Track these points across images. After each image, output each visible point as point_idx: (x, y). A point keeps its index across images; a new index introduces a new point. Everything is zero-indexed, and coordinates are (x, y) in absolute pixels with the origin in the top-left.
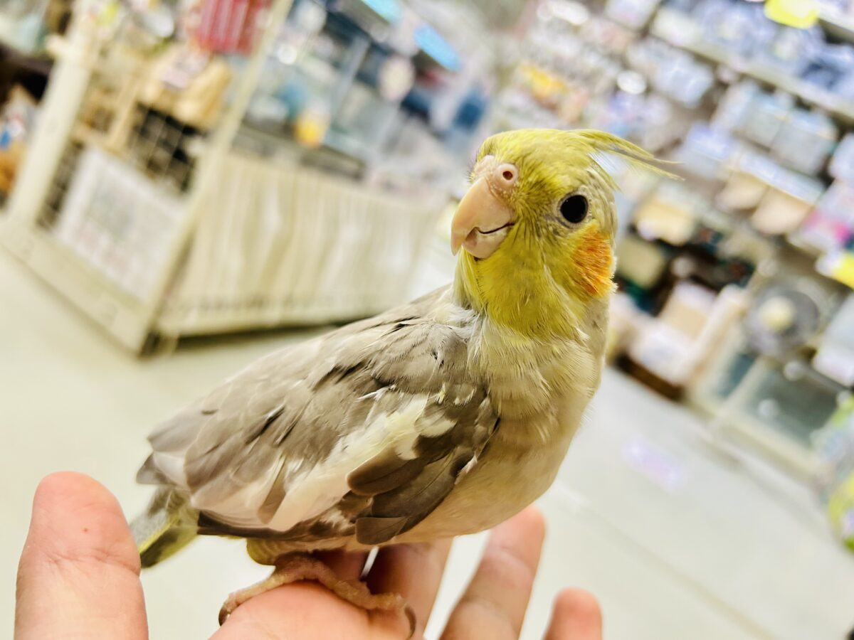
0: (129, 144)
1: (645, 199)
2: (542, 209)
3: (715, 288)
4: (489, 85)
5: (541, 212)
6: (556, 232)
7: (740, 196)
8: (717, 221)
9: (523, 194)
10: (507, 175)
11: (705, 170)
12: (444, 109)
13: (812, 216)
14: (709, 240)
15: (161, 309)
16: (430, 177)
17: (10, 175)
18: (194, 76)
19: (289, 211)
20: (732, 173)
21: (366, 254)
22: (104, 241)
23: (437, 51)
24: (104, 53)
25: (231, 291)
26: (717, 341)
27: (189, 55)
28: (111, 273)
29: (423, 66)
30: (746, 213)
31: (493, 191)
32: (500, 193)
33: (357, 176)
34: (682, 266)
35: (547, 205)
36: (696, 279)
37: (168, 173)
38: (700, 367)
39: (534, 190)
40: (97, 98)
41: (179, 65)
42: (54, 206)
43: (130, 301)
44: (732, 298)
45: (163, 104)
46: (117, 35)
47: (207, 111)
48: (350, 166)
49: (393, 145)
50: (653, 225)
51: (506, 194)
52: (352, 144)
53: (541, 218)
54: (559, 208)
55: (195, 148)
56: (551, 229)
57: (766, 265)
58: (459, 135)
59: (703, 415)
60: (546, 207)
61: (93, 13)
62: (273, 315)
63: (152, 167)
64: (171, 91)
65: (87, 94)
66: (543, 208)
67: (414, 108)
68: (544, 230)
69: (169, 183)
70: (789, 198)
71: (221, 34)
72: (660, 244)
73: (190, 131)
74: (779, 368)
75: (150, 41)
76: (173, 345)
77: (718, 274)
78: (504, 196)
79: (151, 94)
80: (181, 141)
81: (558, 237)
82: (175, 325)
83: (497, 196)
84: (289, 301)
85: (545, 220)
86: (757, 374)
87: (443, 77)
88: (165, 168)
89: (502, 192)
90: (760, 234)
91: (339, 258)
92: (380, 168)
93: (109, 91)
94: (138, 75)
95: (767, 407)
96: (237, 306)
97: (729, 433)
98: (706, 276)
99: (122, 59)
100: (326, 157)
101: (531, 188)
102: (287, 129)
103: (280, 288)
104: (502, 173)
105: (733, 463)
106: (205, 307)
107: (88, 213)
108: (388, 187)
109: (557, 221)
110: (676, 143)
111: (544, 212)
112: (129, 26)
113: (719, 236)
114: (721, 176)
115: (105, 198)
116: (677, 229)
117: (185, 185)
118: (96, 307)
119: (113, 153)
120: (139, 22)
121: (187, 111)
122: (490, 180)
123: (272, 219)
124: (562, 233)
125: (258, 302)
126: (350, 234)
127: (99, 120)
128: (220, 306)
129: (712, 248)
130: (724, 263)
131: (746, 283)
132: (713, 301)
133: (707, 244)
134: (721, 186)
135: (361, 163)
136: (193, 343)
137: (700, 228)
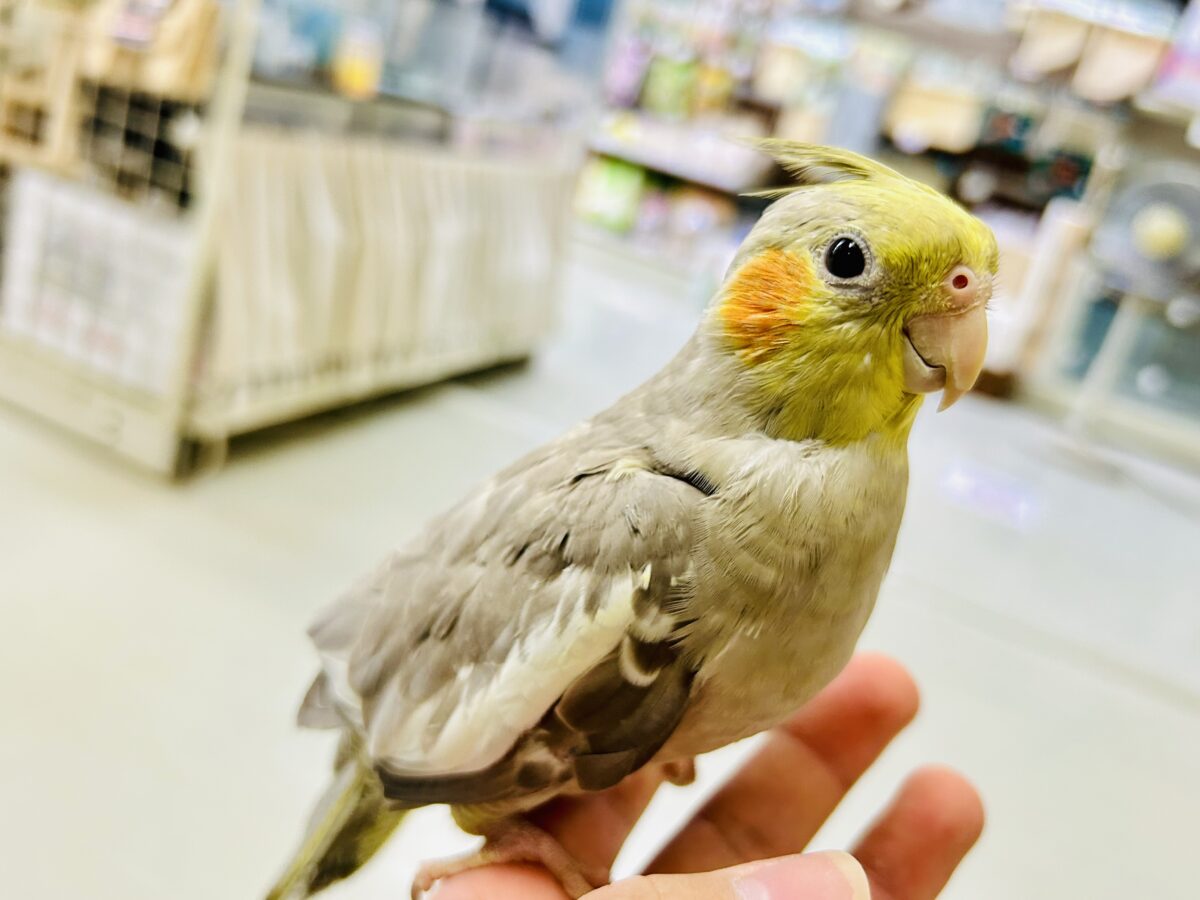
1: (896, 90)
3: (1033, 209)
7: (1047, 50)
8: (1019, 101)
13: (1169, 59)
14: (1011, 133)
15: (191, 402)
16: (552, 117)
19: (350, 213)
20: (1028, 16)
21: (480, 257)
22: (79, 315)
25: (290, 354)
26: (1053, 290)
28: (100, 361)
30: (1062, 77)
33: (441, 137)
34: (976, 184)
36: (1001, 201)
37: (152, 185)
38: (1034, 338)
40: (12, 90)
41: (133, 7)
43: (141, 398)
44: (1064, 219)
45: (121, 77)
47: (193, 71)
48: (427, 120)
49: (483, 78)
50: (916, 128)
52: (420, 84)
55: (185, 133)
57: (1109, 154)
58: (583, 39)
59: (1051, 413)
62: (361, 381)
63: (126, 183)
64: (130, 51)
67: (506, 10)
69: (156, 202)
70: (1125, 37)
72: (935, 157)
73: (169, 110)
74: (1157, 313)
76: (222, 452)
77: (1035, 186)
79: (98, 63)
80: (161, 128)
82: (218, 421)
84: (379, 356)
86: (1125, 328)
88: (147, 180)
90: (1090, 105)
91: (441, 273)
92: (474, 118)
93: (30, 75)
94: (71, 38)
95: (1149, 380)
96: (304, 376)
97: (1098, 432)
98: (1016, 191)
99: (38, 17)
100: (387, 113)
102: (321, 77)
103: (362, 337)
105: (1113, 475)
106: (256, 384)
107: (42, 277)
108: (491, 144)
113: (1026, 123)
114: (1014, 24)
115: (62, 247)
116: (956, 129)
117: (184, 199)
118: (89, 418)
119: (61, 176)
121: (162, 77)
123: (328, 228)
125: (335, 364)
126: (449, 231)
128: (278, 379)
129: (1018, 144)
130: (1042, 165)
131: (1082, 190)
132: (1035, 229)
133: (1009, 139)
134: (1015, 41)
135: (444, 112)
136: (249, 443)
137: (994, 116)
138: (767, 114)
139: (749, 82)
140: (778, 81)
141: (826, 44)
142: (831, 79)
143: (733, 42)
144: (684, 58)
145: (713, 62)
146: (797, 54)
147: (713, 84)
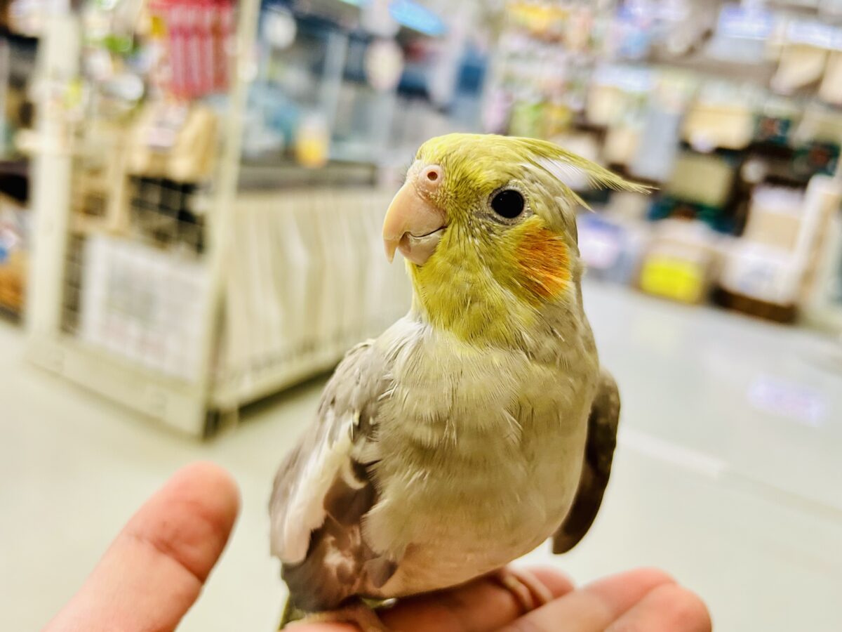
0: (132, 220)
1: (688, 110)
2: (472, 208)
3: (799, 184)
4: (482, 39)
5: (472, 210)
6: (490, 230)
7: (797, 72)
8: (778, 108)
9: (449, 193)
10: (432, 175)
11: (748, 55)
12: (441, 80)
14: (779, 133)
15: (212, 383)
17: (17, 287)
18: (179, 129)
19: (314, 244)
20: (782, 49)
22: (134, 329)
23: (418, 20)
24: (80, 134)
25: (277, 343)
26: (818, 242)
27: (167, 109)
28: (150, 361)
29: (408, 42)
30: (811, 88)
31: (420, 194)
32: (426, 195)
33: (371, 182)
34: (753, 171)
35: (476, 202)
36: (773, 181)
37: (179, 239)
38: (808, 277)
39: (459, 187)
40: (87, 184)
41: (161, 124)
42: (71, 308)
43: (178, 384)
44: (822, 188)
45: (156, 169)
46: (88, 113)
47: (202, 162)
48: (362, 173)
49: (399, 137)
50: (705, 134)
51: (432, 195)
52: (355, 149)
53: (473, 217)
54: (490, 204)
55: (199, 204)
56: (483, 227)
58: (465, 103)
59: (825, 331)
60: (475, 205)
61: (57, 97)
62: (327, 357)
63: (161, 238)
64: (159, 153)
65: (74, 182)
66: (473, 206)
67: (411, 91)
68: (477, 230)
69: (182, 250)
71: (196, 78)
72: (721, 152)
73: (187, 189)
75: (125, 108)
76: (236, 416)
77: (799, 167)
78: (431, 197)
79: (140, 162)
80: (183, 201)
81: (492, 235)
82: (231, 395)
83: (424, 198)
84: (340, 337)
85: (477, 219)
87: (429, 47)
88: (175, 235)
89: (428, 193)
92: (394, 166)
93: (96, 172)
94: (120, 148)
96: (288, 357)
98: (784, 171)
99: (100, 136)
100: (335, 172)
101: (457, 186)
102: (288, 154)
103: (327, 326)
104: (427, 174)
106: (256, 368)
107: (110, 306)
109: (489, 219)
110: (708, 35)
111: (475, 210)
112: (98, 99)
113: (787, 124)
114: (772, 55)
115: (122, 284)
116: (735, 132)
117: (200, 247)
118: (144, 400)
119: (118, 234)
120: (107, 93)
121: (181, 169)
122: (416, 182)
123: (299, 255)
124: (497, 231)
125: (309, 347)
127: (93, 206)
128: (270, 362)
129: (783, 139)
130: (802, 152)
131: (834, 168)
132: (802, 199)
133: (776, 137)
134: (774, 67)
135: (373, 166)
136: (254, 408)
137: (762, 120)
138: (598, 133)
139: (583, 113)
140: (603, 110)
141: (635, 81)
142: (641, 105)
143: (569, 86)
144: (535, 101)
145: (557, 102)
146: (616, 91)
147: (557, 116)
